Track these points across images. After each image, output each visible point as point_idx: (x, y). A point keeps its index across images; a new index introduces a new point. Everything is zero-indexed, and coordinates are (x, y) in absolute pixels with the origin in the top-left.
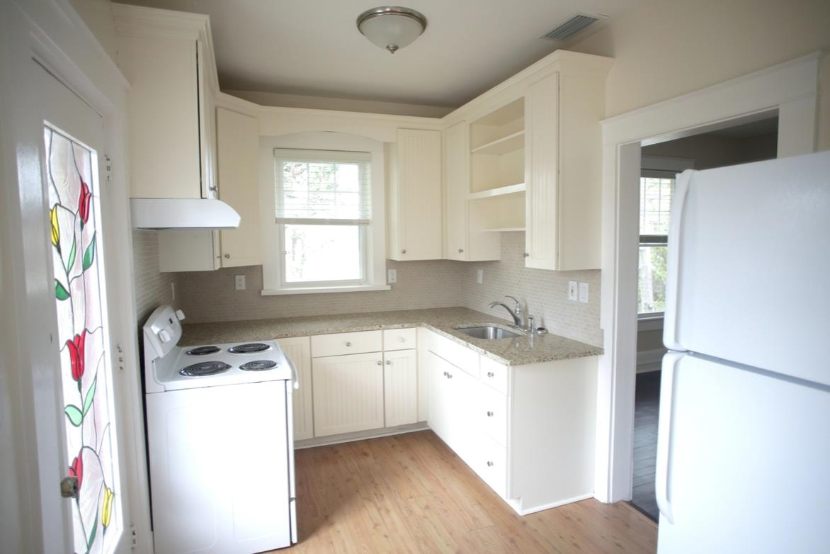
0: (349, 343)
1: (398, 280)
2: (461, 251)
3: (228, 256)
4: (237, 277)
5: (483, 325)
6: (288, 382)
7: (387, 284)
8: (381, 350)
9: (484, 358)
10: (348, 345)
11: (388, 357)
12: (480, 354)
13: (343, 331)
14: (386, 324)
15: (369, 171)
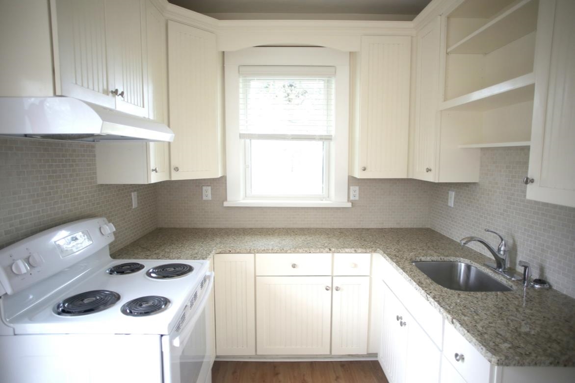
0: (295, 264)
1: (360, 197)
2: (428, 170)
3: (177, 169)
4: (204, 188)
5: (452, 259)
6: (163, 337)
7: (349, 200)
8: (330, 274)
9: (449, 326)
10: (294, 266)
11: (337, 282)
12: (444, 318)
13: (289, 251)
14: (337, 247)
15: (333, 86)
